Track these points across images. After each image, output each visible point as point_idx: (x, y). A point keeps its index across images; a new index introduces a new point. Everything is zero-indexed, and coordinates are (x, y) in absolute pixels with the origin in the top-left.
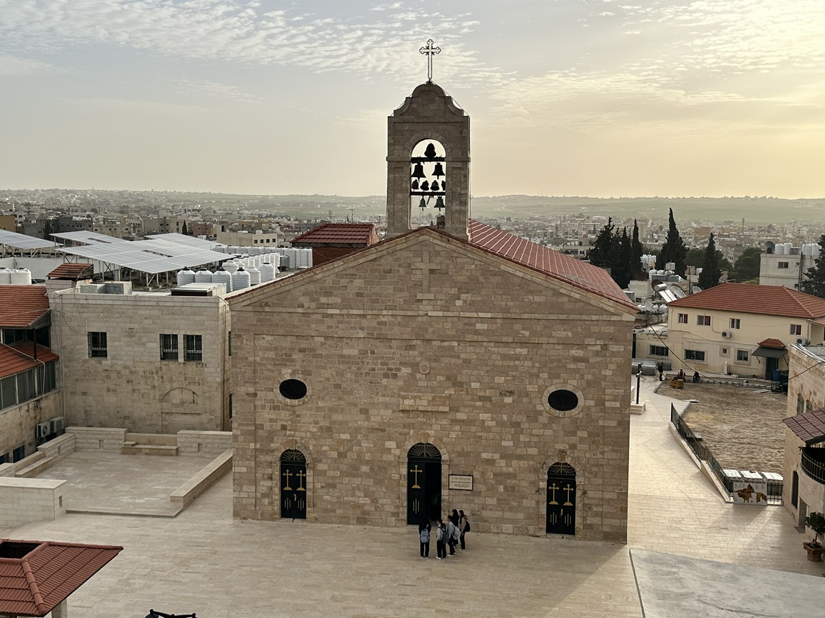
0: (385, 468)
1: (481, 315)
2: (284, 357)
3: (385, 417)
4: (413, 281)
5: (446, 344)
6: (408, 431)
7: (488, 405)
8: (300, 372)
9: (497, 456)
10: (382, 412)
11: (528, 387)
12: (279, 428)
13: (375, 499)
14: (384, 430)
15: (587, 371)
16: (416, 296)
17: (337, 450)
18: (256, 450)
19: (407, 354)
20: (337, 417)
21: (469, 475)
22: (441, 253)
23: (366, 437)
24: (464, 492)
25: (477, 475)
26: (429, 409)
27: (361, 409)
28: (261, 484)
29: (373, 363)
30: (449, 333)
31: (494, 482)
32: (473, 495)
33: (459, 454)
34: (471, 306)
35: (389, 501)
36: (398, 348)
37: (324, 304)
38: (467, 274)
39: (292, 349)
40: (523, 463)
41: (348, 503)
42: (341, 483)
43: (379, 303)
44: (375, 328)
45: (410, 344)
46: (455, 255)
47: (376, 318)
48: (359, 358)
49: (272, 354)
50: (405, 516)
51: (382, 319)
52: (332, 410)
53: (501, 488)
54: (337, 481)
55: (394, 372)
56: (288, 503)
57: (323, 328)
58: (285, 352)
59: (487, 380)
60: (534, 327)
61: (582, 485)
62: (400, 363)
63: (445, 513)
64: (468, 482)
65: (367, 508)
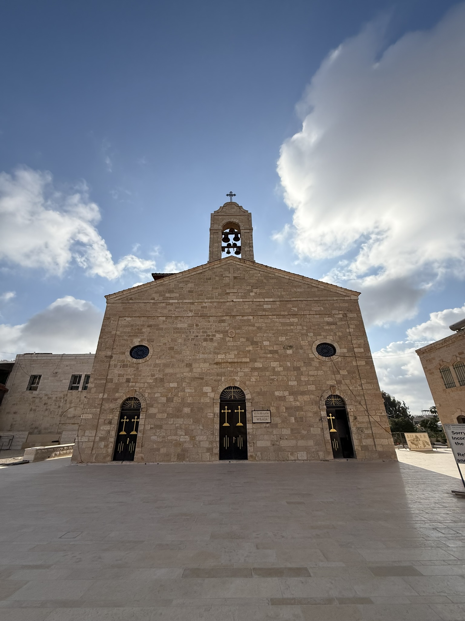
0: (202, 409)
1: (266, 300)
3: (203, 369)
4: (224, 283)
5: (245, 318)
6: (221, 378)
7: (276, 356)
8: (146, 340)
9: (286, 393)
10: (202, 365)
11: (301, 342)
12: (125, 381)
13: (193, 437)
14: (202, 379)
15: (337, 330)
16: (226, 291)
17: (166, 396)
18: (103, 399)
19: (220, 326)
20: (169, 370)
21: (267, 410)
22: (240, 269)
23: (189, 384)
24: (264, 425)
25: (273, 410)
26: (236, 360)
27: (187, 364)
28: (101, 428)
29: (197, 332)
30: (246, 311)
31: (286, 415)
32: (272, 427)
33: (259, 394)
34: (260, 295)
35: (205, 437)
36: (214, 322)
37: (168, 297)
38: (256, 279)
39: (143, 325)
40: (306, 398)
41: (171, 441)
42: (167, 424)
43: (202, 296)
44: (199, 310)
45: (222, 319)
46: (249, 269)
47: (200, 305)
48: (188, 329)
49: (128, 330)
50: (217, 451)
51: (204, 305)
52: (166, 365)
53: (293, 419)
54: (164, 422)
55: (211, 337)
56: (121, 446)
57: (165, 311)
58: (138, 327)
59: (273, 339)
60: (299, 305)
61: (352, 411)
62: (215, 331)
63: (251, 445)
64: (267, 416)
65: (186, 445)
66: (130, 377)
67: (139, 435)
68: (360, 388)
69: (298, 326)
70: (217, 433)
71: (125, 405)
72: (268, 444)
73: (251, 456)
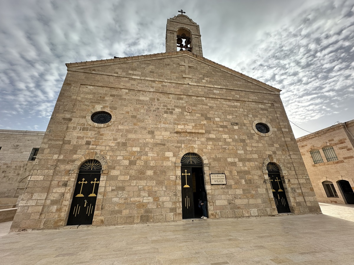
0: (165, 172)
1: (215, 86)
2: (99, 98)
3: (165, 136)
4: (180, 70)
5: (199, 98)
6: (181, 145)
7: (226, 130)
8: (109, 107)
9: (236, 160)
10: (164, 133)
11: (244, 121)
12: (84, 143)
13: (157, 198)
14: (164, 145)
15: (268, 114)
16: (182, 76)
17: (129, 159)
18: (58, 160)
19: (178, 102)
20: (131, 136)
21: (223, 174)
22: (193, 61)
23: (152, 149)
24: (221, 186)
25: (227, 173)
26: (193, 131)
27: (149, 131)
28: (54, 191)
29: (158, 105)
30: (200, 93)
31: (238, 177)
32: (227, 188)
33: (214, 160)
34: (210, 82)
35: (168, 198)
36: (173, 98)
37: (131, 74)
38: (206, 70)
39: (106, 94)
40: (252, 164)
41: (134, 203)
42: (130, 186)
43: (162, 77)
44: (160, 88)
45: (180, 97)
46: (200, 63)
47: (161, 83)
48: (150, 102)
49: (90, 96)
50: (180, 211)
51: (164, 84)
52: (129, 131)
53: (243, 182)
54: (127, 184)
55: (171, 111)
56: (78, 210)
57: (128, 85)
58: (100, 95)
59: (223, 117)
60: (240, 94)
61: (286, 175)
62: (175, 106)
63: (211, 204)
64: (223, 179)
65: (150, 206)
66: (90, 140)
67: (99, 197)
68: (289, 158)
69: (240, 109)
70: (180, 194)
71: (84, 167)
72: (225, 203)
73: (212, 215)
